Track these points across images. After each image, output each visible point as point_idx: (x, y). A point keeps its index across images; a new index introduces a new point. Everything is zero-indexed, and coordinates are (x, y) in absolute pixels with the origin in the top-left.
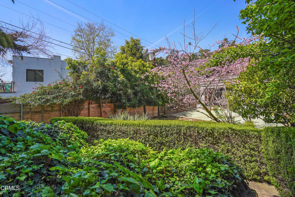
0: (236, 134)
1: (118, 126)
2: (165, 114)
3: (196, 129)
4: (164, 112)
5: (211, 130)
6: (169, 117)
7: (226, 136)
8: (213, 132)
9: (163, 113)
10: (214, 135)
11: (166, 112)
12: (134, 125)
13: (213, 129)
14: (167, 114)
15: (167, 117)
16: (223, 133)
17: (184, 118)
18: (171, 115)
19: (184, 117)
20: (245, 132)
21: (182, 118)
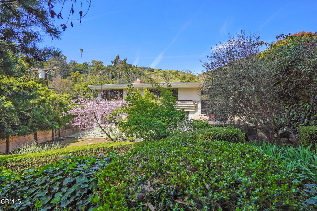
0: (123, 147)
1: (35, 159)
2: (59, 136)
3: (103, 149)
4: (59, 135)
5: (111, 148)
6: (66, 139)
7: (119, 149)
8: (112, 149)
9: (57, 136)
10: (112, 150)
11: (61, 134)
12: (53, 155)
13: (112, 147)
14: (62, 136)
15: (64, 140)
16: (117, 148)
17: (83, 139)
18: (69, 137)
19: (82, 137)
20: (127, 146)
21: (81, 138)
